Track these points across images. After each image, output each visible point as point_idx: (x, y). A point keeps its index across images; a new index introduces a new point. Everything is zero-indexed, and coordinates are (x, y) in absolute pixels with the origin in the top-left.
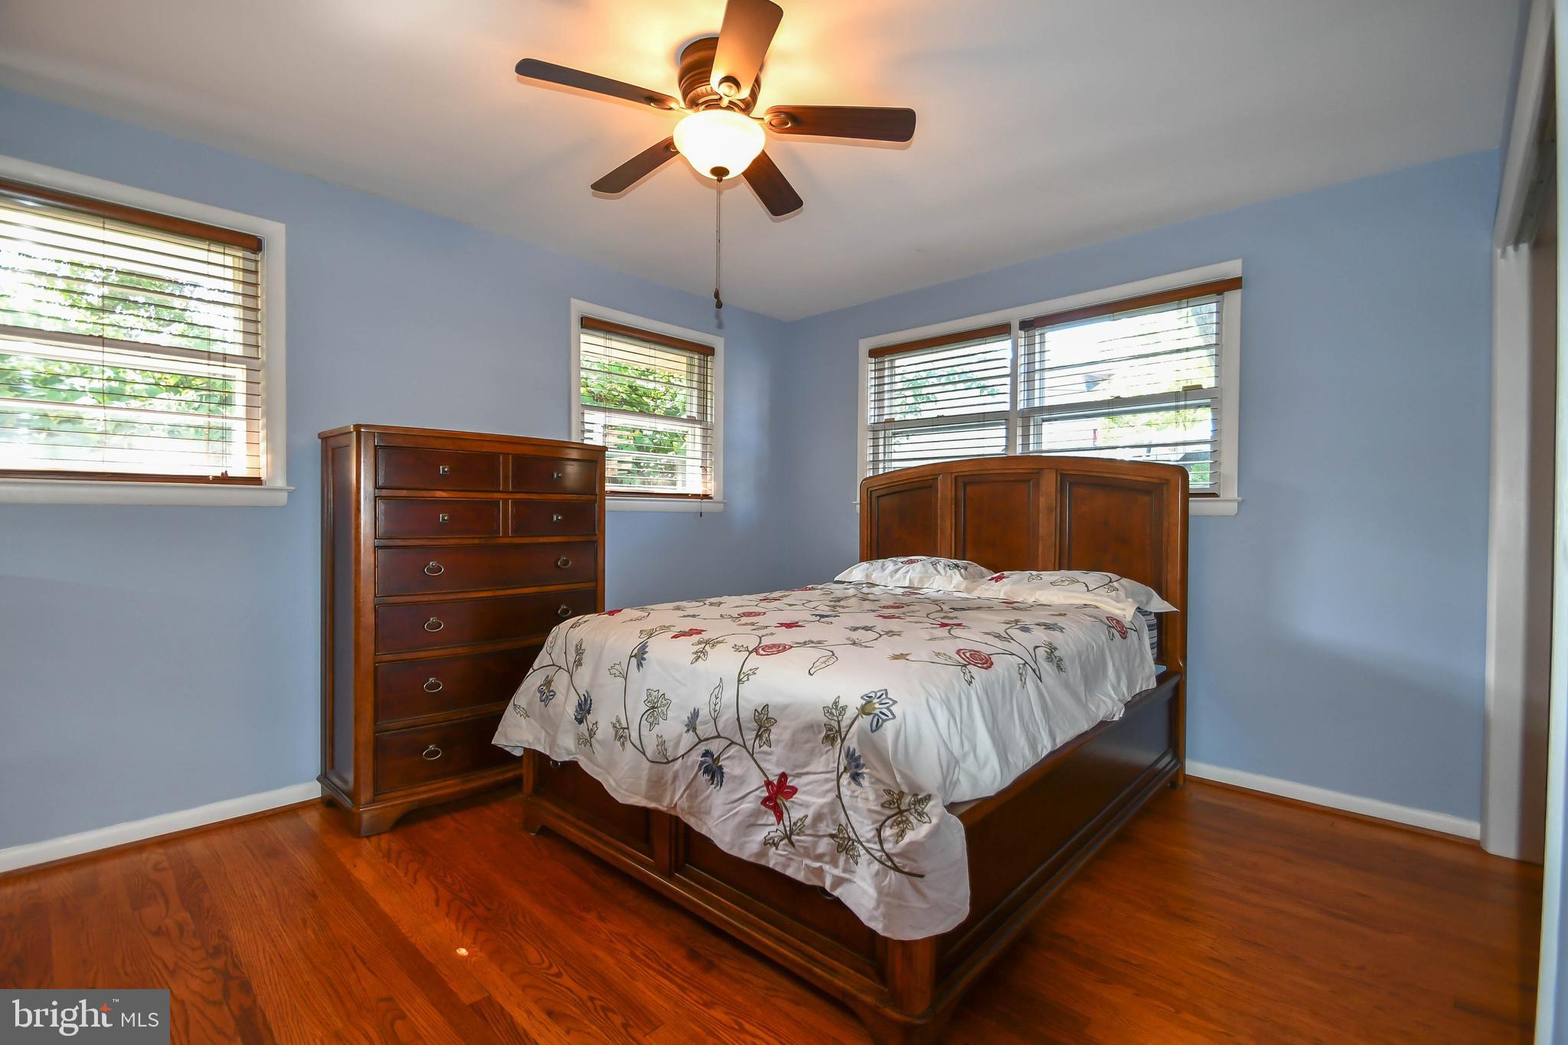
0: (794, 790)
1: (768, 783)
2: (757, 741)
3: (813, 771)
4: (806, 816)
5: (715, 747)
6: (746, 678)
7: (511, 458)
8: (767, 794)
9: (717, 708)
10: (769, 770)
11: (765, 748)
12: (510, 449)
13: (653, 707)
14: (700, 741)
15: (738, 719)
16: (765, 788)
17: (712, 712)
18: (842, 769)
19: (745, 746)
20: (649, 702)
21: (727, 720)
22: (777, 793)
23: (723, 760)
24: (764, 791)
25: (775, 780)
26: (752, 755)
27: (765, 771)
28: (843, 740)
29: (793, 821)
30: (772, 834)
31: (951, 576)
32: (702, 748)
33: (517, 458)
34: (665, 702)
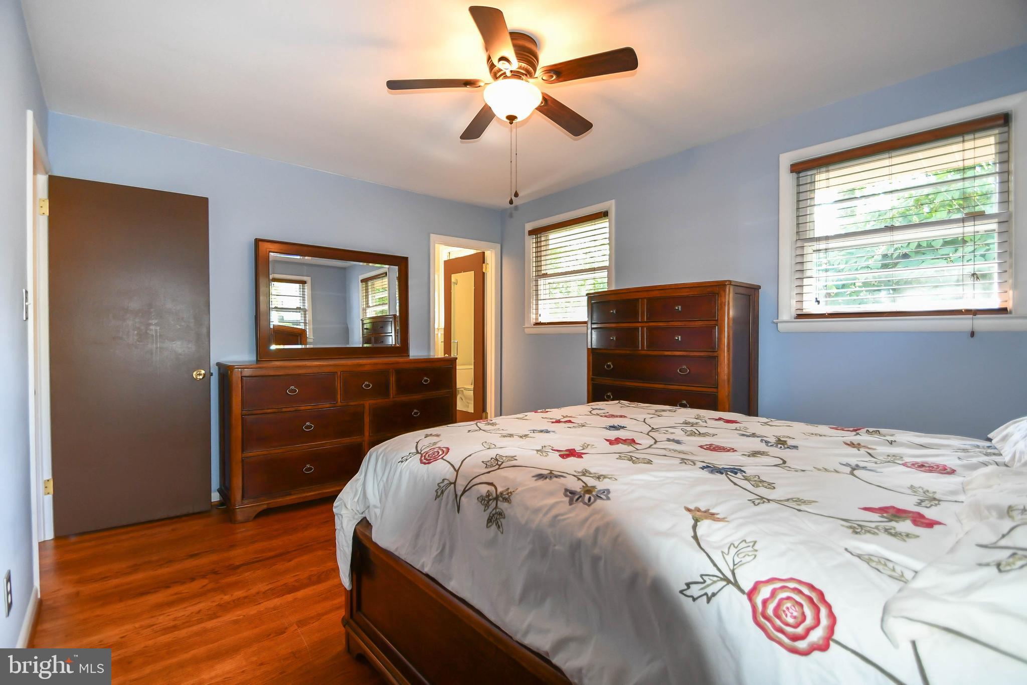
7: (645, 300)
12: (645, 295)
33: (650, 300)
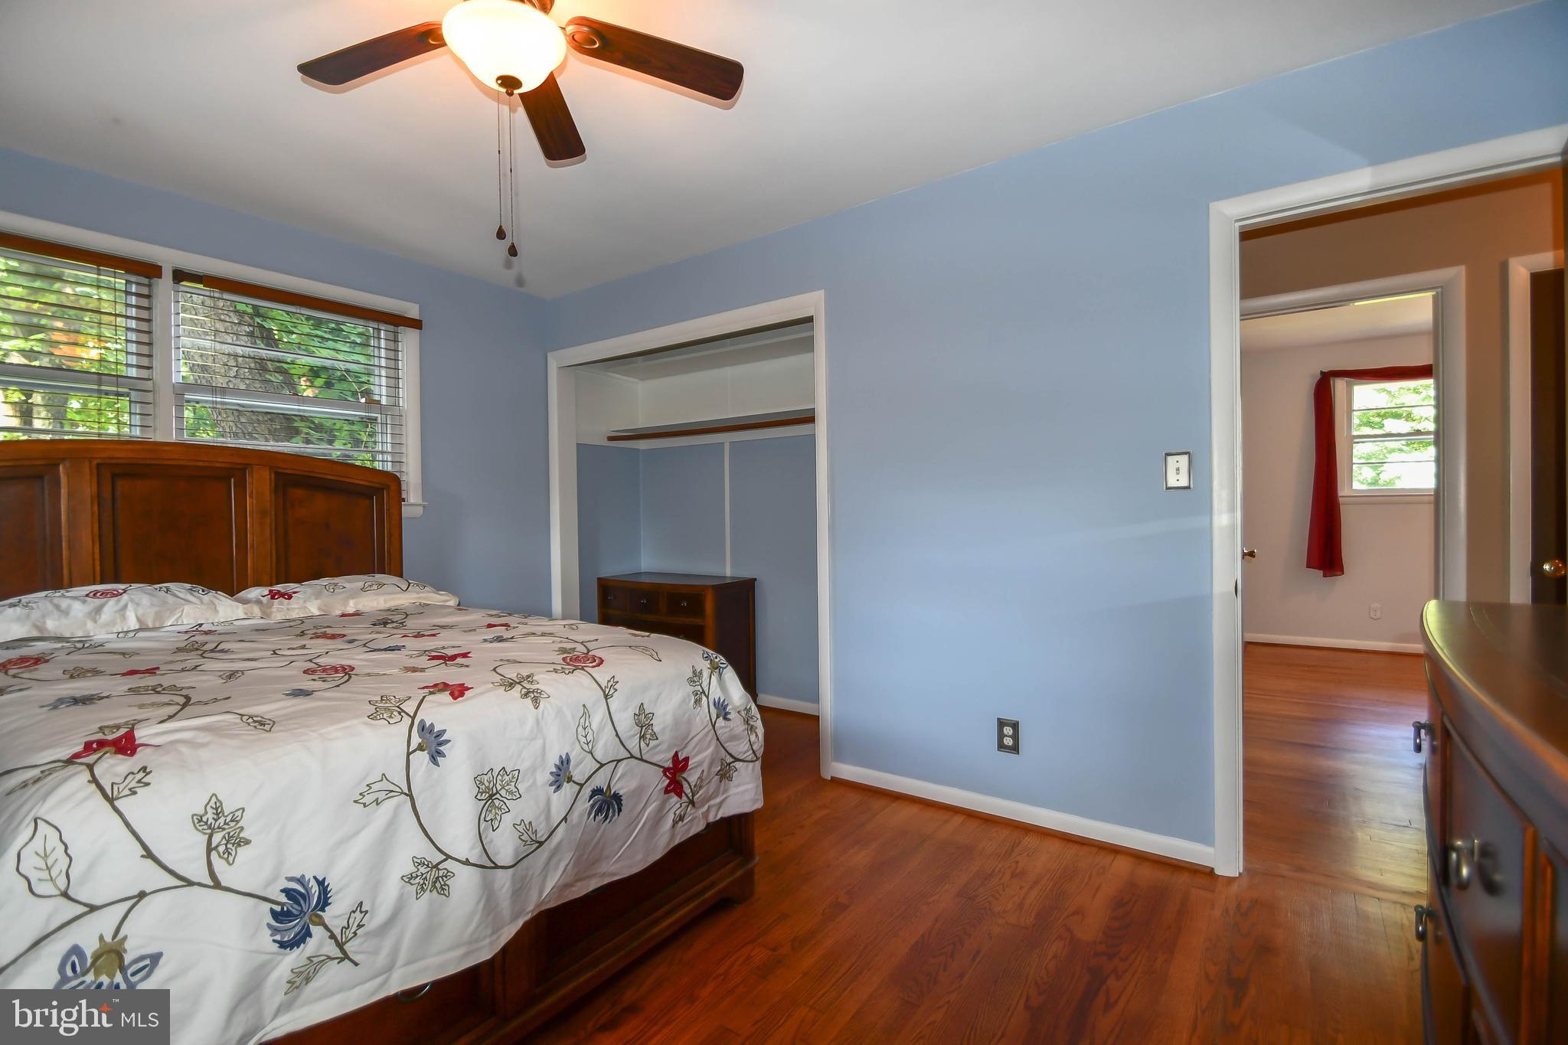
0: (687, 759)
1: (666, 770)
2: (642, 743)
3: (696, 733)
4: (703, 771)
5: (600, 781)
6: (612, 691)
8: (668, 781)
9: (590, 737)
10: (661, 761)
11: (653, 743)
13: (491, 796)
14: (581, 785)
15: (617, 735)
16: (664, 778)
17: (585, 747)
18: (714, 717)
19: (632, 757)
20: (482, 793)
21: (605, 745)
22: (674, 775)
23: (614, 786)
24: (664, 781)
25: (669, 764)
26: (641, 759)
27: (658, 763)
28: (707, 697)
29: (693, 784)
30: (677, 812)
31: (212, 603)
32: (587, 791)
34: (507, 778)
